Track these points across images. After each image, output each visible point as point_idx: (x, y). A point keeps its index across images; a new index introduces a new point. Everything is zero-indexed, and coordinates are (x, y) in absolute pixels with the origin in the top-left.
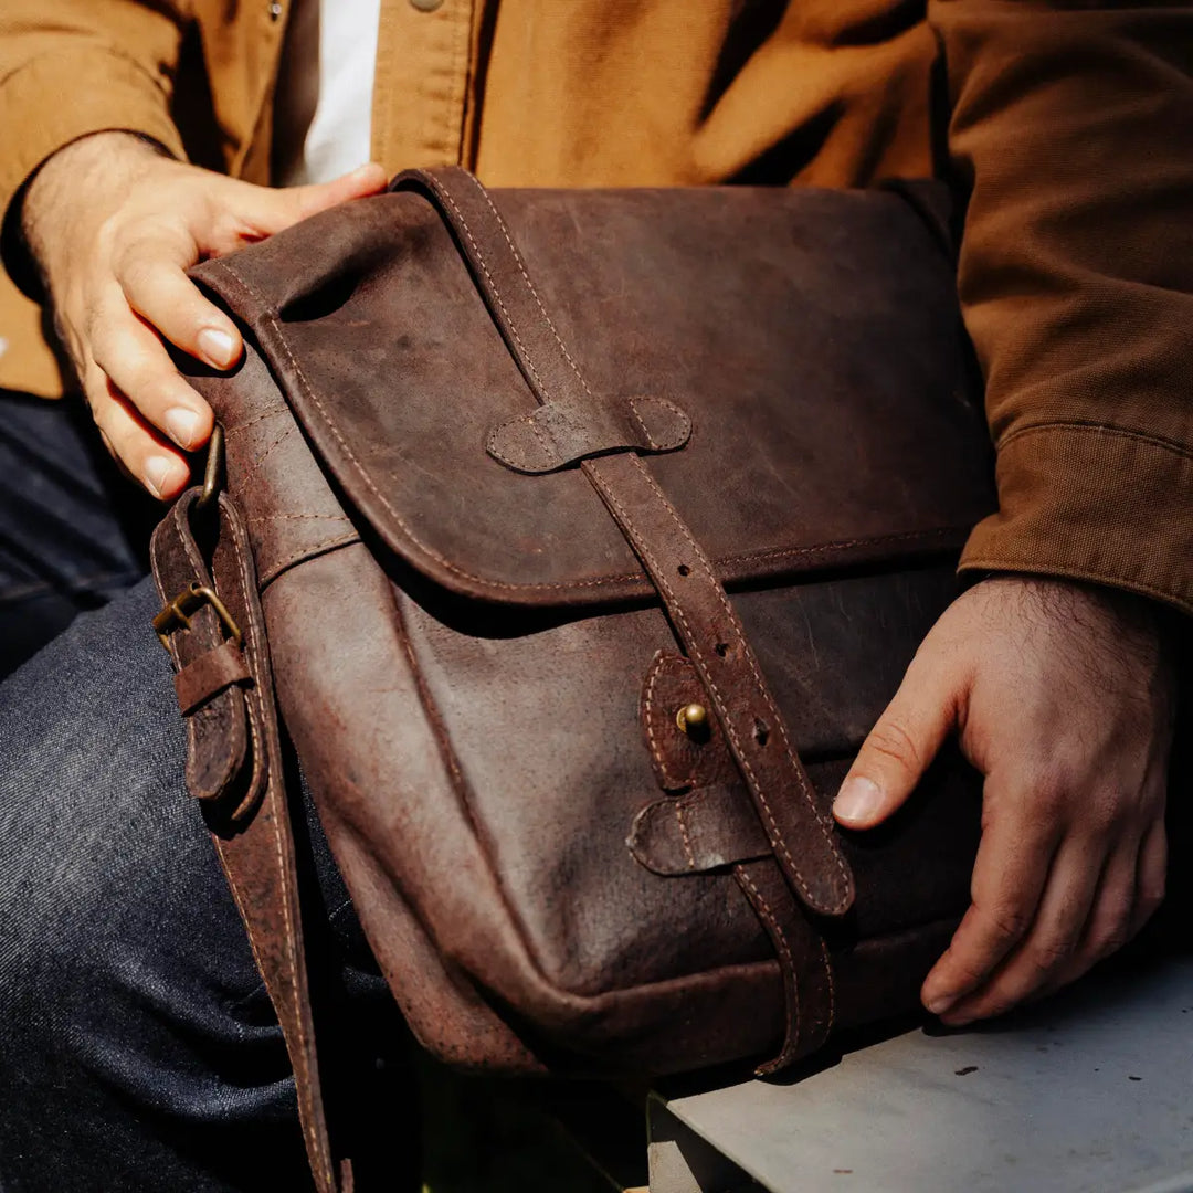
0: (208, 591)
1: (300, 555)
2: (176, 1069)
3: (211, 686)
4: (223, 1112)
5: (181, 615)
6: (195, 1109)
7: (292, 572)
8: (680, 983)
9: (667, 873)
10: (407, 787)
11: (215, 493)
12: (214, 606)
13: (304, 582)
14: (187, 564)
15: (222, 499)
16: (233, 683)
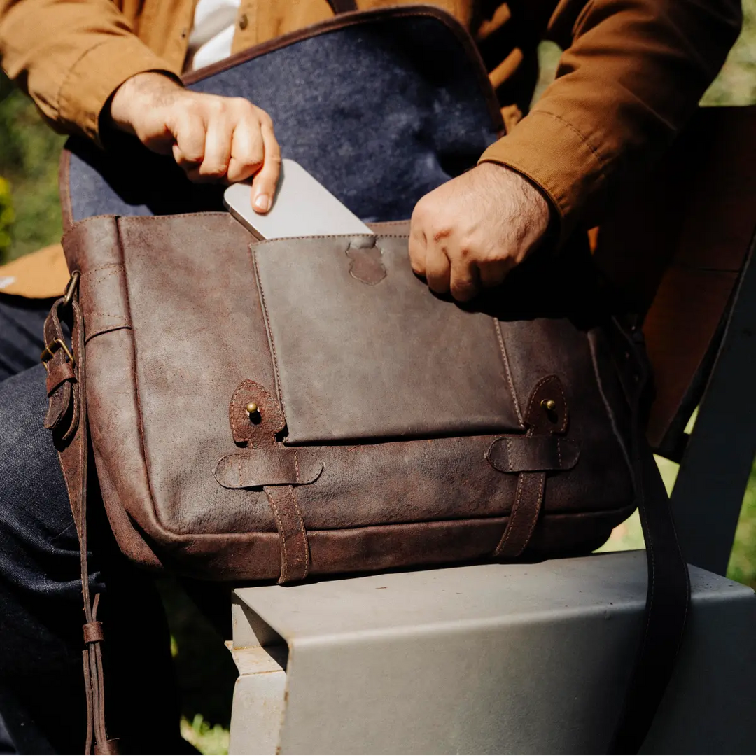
0: (61, 341)
1: (99, 331)
2: (26, 567)
3: (57, 381)
4: (46, 591)
5: (50, 352)
6: (33, 587)
7: (95, 338)
8: (227, 536)
9: (229, 487)
10: (119, 435)
11: (71, 300)
12: (64, 349)
13: (98, 343)
14: (55, 330)
15: (74, 304)
16: (66, 380)
